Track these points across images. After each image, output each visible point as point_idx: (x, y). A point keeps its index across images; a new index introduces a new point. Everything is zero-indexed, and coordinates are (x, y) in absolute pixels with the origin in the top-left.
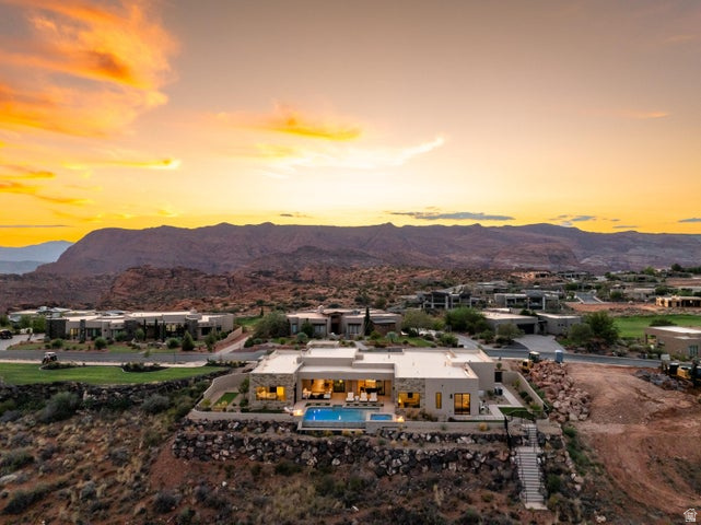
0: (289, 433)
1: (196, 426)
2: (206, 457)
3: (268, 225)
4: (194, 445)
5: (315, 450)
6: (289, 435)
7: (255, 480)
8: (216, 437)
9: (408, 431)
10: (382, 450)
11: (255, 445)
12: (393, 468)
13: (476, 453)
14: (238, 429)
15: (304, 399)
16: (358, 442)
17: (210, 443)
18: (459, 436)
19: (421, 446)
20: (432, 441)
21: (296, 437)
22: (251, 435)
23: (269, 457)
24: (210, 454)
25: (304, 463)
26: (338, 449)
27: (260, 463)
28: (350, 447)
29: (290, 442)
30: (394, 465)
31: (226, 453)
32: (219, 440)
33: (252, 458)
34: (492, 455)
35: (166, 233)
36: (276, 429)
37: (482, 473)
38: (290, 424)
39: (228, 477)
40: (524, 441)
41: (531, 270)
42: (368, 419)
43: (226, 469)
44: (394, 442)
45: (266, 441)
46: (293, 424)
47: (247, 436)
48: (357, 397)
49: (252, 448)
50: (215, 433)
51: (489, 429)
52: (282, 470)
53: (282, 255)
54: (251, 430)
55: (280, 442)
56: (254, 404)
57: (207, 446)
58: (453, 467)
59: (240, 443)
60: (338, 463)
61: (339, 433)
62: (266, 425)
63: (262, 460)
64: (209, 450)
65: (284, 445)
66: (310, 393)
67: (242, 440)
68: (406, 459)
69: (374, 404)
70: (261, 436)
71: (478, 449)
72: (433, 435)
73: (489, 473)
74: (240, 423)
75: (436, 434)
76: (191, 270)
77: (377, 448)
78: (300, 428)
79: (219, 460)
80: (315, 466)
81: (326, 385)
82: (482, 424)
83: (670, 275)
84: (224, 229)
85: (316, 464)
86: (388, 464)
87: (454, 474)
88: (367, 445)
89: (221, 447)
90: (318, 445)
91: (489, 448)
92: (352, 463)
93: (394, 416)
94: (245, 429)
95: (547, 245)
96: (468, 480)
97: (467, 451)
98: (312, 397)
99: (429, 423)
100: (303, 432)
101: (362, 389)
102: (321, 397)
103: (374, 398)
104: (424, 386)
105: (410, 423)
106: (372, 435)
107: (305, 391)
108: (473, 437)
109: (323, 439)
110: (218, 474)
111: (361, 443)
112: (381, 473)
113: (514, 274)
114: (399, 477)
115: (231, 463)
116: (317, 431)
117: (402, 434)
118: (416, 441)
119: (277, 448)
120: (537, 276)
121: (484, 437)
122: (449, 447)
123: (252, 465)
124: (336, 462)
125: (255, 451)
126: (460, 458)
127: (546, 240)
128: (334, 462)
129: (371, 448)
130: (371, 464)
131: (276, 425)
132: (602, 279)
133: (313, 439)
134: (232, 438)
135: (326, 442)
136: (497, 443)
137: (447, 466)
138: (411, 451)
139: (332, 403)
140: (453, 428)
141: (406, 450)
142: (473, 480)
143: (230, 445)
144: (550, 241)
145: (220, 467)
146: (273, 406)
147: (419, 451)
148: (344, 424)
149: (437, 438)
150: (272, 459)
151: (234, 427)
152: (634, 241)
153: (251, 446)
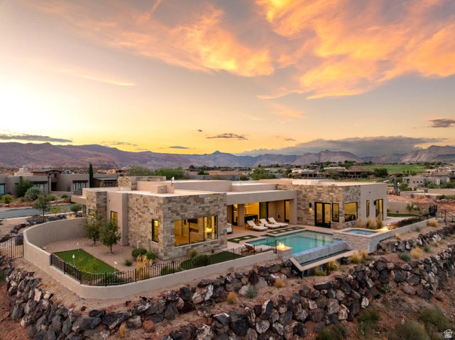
0: (288, 282)
6: (294, 283)
9: (404, 238)
11: (268, 317)
19: (427, 251)
21: (307, 283)
28: (369, 276)
38: (283, 266)
62: (253, 279)
65: (306, 301)
67: (246, 316)
74: (216, 287)
78: (300, 267)
80: (348, 318)
82: (432, 221)
104: (360, 195)
128: (364, 303)
144: (100, 156)
148: (329, 249)
151: (207, 297)
152: (150, 157)
153: (264, 322)
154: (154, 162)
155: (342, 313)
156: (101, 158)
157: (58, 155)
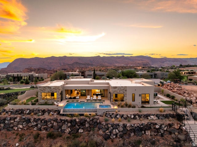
0: (56, 116)
1: (7, 112)
2: (10, 129)
3: (65, 57)
4: (4, 123)
5: (69, 124)
6: (55, 116)
7: (35, 142)
8: (16, 118)
9: (121, 113)
10: (107, 124)
11: (37, 122)
12: (114, 135)
13: (161, 125)
14: (29, 114)
15: (66, 99)
16: (93, 120)
17: (12, 121)
18: (149, 115)
19: (129, 121)
20: (135, 118)
21: (59, 118)
22: (36, 117)
23: (44, 128)
24: (12, 127)
25: (63, 131)
26: (82, 123)
27: (40, 132)
28: (89, 123)
29: (56, 120)
30: (114, 133)
31: (21, 126)
32: (17, 120)
33: (35, 129)
34: (170, 125)
35: (37, 59)
36: (49, 113)
37: (165, 136)
38: (56, 111)
39: (20, 140)
40: (186, 117)
41: (140, 66)
42: (98, 107)
43: (20, 135)
44: (113, 119)
45: (43, 120)
46: (58, 110)
47: (33, 117)
48: (91, 98)
49: (35, 123)
50: (16, 116)
51: (164, 111)
52: (51, 136)
53: (69, 64)
54: (35, 114)
55: (50, 120)
56: (41, 101)
57: (11, 123)
58: (148, 133)
59: (29, 121)
60: (82, 131)
61: (82, 115)
62: (44, 112)
63: (41, 130)
64: (12, 125)
65: (52, 122)
66: (70, 96)
67: (30, 119)
68: (121, 129)
69: (100, 100)
70: (41, 117)
71: (162, 123)
72: (135, 115)
73: (170, 136)
74: (30, 111)
75: (136, 115)
76: (43, 69)
77: (104, 123)
78: (61, 112)
79: (17, 130)
80: (69, 133)
81: (78, 93)
82: (161, 109)
83: (179, 67)
84: (53, 58)
85: (70, 132)
86: (111, 132)
87: (150, 137)
88: (98, 121)
89: (18, 123)
90: (71, 122)
91: (167, 122)
92: (90, 131)
93: (112, 106)
94: (32, 114)
95: (142, 61)
96: (158, 141)
97: (156, 124)
98: (70, 98)
99: (131, 109)
100: (63, 115)
101: (94, 94)
102: (75, 98)
103: (99, 97)
104: (126, 91)
105: (120, 109)
106: (101, 116)
107: (67, 95)
108: (157, 116)
109: (74, 118)
110: (15, 138)
111: (95, 120)
112: (107, 138)
113: (135, 67)
114: (117, 140)
115: (23, 132)
116: (71, 114)
117: (117, 115)
118: (126, 119)
119: (49, 123)
120: (142, 68)
121: (163, 116)
122: (145, 122)
123: (35, 133)
124: (81, 131)
125: (37, 125)
126: (152, 128)
127: (142, 60)
128: (80, 131)
129: (100, 123)
130: (101, 132)
131: (49, 111)
132: (160, 68)
133: (68, 118)
134: (24, 119)
135: (75, 120)
136: (171, 119)
137: (145, 133)
138: (124, 124)
139: (80, 100)
140: (145, 111)
141: (121, 124)
142: (162, 141)
143: (24, 122)
144: (143, 60)
145: (17, 135)
146: (50, 102)
147: (128, 125)
148: (85, 110)
149: (137, 116)
150: (46, 129)
151: (27, 113)
152: (166, 60)
153: (34, 123)
154: (168, 63)
155: (67, 131)
156: (143, 61)
157: (127, 60)
